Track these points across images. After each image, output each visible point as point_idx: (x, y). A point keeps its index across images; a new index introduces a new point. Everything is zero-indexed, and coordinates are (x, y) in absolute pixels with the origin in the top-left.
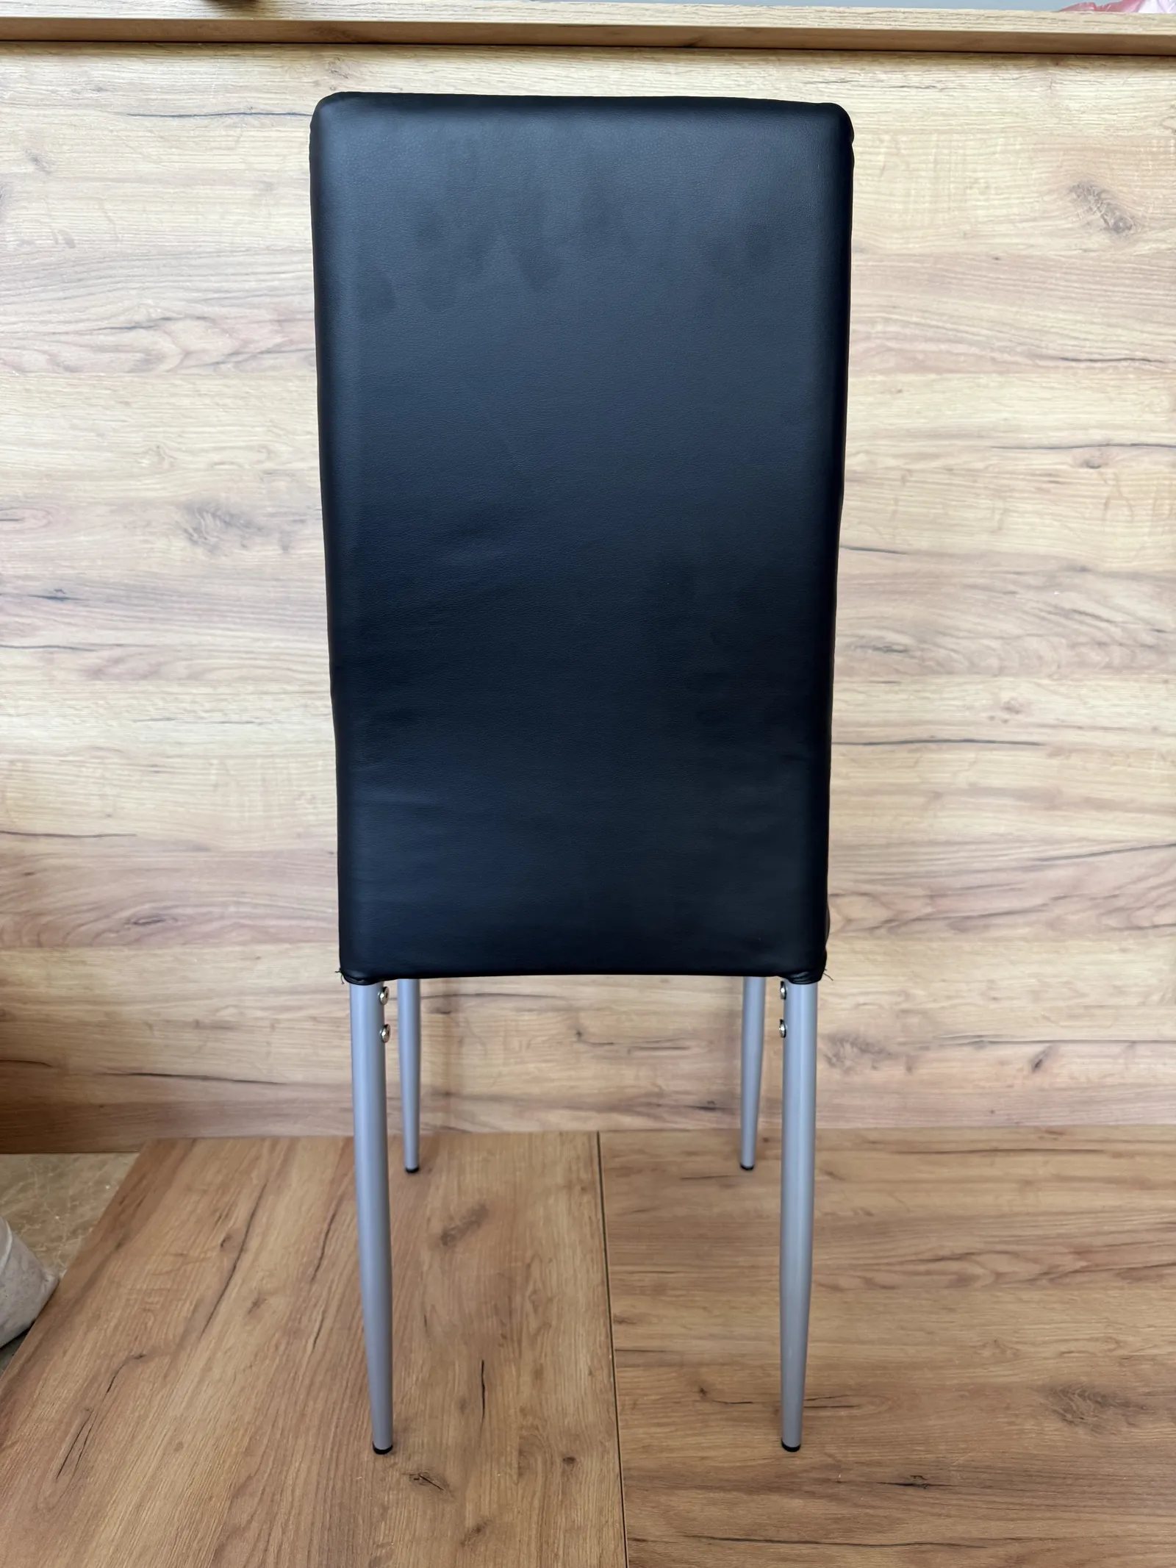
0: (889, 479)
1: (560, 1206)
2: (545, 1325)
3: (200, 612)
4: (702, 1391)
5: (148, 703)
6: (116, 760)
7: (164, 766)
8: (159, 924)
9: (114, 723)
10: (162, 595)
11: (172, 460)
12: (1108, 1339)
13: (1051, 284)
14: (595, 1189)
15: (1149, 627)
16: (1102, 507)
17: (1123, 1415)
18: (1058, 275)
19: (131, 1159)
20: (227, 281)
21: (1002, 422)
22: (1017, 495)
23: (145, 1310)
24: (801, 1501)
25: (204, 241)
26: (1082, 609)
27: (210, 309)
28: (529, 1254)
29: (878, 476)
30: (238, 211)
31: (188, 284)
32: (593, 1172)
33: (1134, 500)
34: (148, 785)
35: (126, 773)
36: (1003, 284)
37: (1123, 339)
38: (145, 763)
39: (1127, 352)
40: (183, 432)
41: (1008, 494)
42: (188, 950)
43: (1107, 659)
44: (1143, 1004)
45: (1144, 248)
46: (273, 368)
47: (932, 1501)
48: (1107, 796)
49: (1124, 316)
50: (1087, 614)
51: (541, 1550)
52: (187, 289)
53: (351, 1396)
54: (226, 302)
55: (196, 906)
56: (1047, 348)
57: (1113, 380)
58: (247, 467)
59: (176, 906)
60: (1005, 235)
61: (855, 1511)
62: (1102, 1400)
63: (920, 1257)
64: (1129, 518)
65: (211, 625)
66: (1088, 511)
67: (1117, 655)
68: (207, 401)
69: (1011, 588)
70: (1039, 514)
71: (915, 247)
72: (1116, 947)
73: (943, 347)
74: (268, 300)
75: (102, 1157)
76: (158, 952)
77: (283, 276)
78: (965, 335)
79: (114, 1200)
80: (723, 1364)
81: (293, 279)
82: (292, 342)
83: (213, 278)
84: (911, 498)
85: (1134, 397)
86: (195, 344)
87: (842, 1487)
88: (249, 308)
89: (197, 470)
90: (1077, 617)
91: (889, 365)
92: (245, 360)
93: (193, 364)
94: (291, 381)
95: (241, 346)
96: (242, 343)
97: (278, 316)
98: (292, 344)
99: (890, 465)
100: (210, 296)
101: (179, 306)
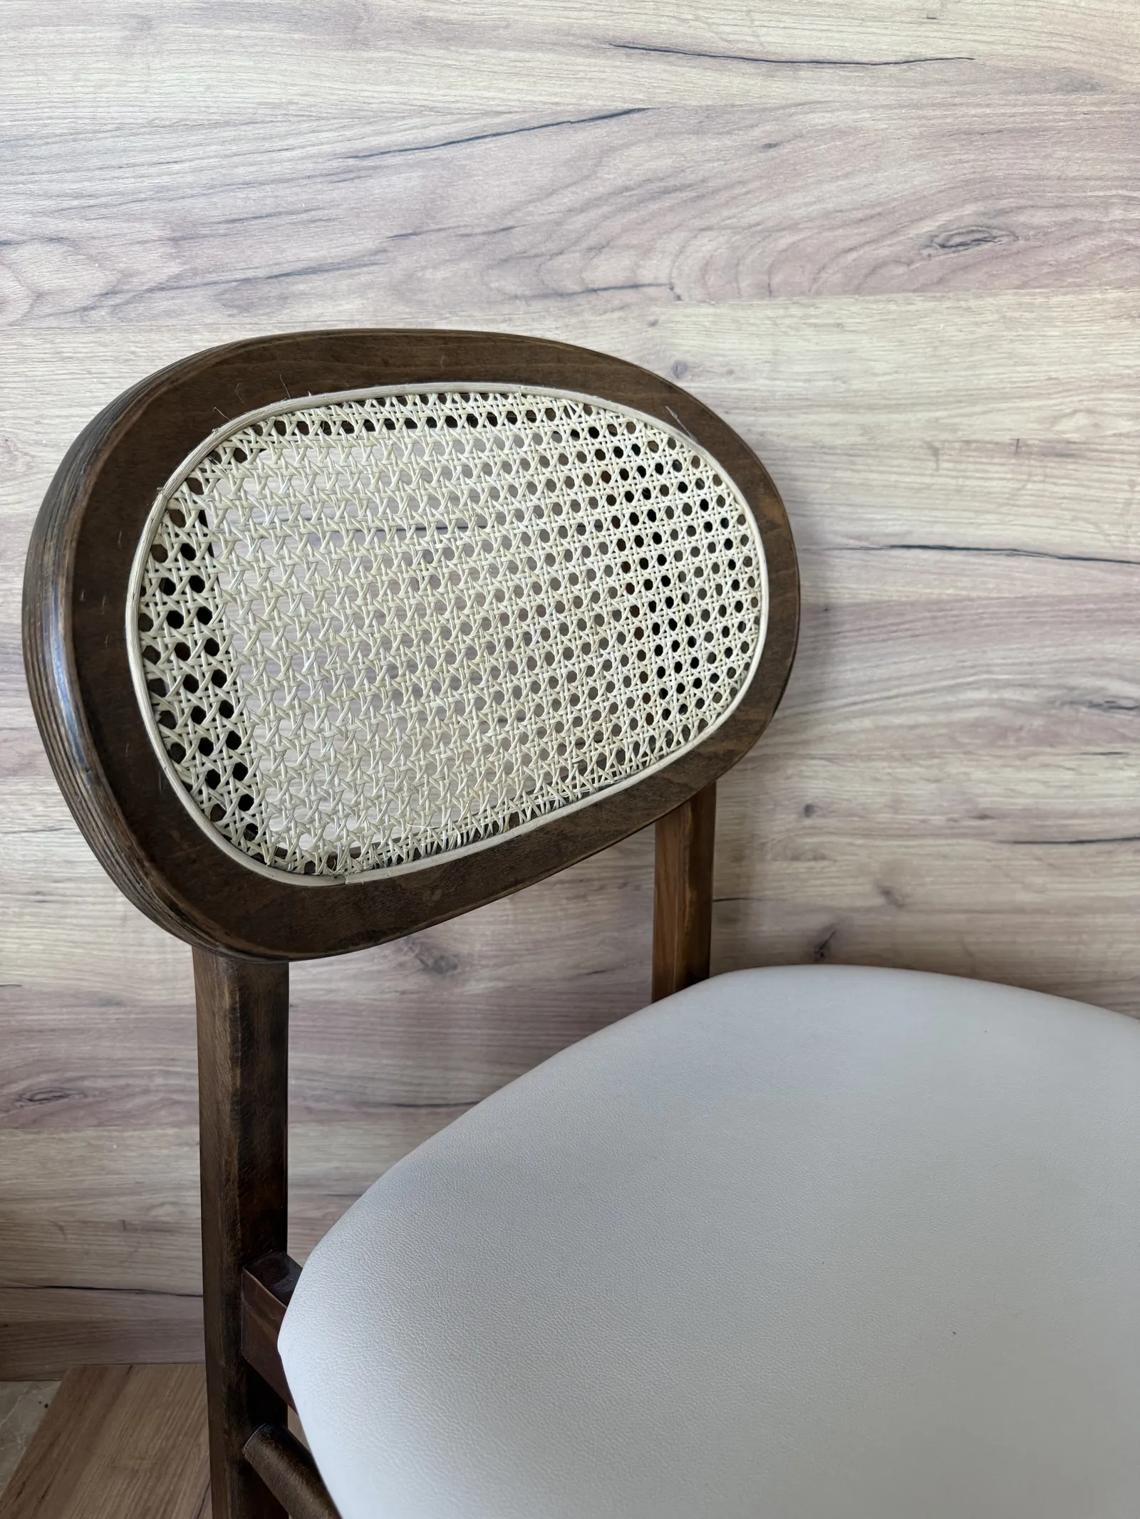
0: (1123, 452)
5: (20, 808)
7: (51, 894)
8: (65, 1100)
11: (29, 459)
19: (47, 1394)
20: (89, 180)
27: (67, 225)
29: (1105, 447)
30: (100, 65)
31: (31, 186)
34: (33, 919)
35: (2, 903)
38: (29, 890)
40: (41, 416)
42: (106, 1133)
46: (168, 313)
52: (31, 194)
54: (88, 213)
55: (112, 1077)
59: (83, 1078)
68: (72, 367)
74: (155, 206)
75: (11, 1388)
76: (63, 1135)
77: (176, 167)
81: (194, 171)
82: (195, 272)
83: (69, 176)
86: (48, 279)
88: (128, 221)
91: (1129, 274)
92: (127, 303)
93: (49, 311)
94: (197, 332)
95: (119, 281)
96: (119, 276)
97: (174, 231)
98: (195, 274)
99: (1124, 431)
100: (66, 204)
101: (20, 221)
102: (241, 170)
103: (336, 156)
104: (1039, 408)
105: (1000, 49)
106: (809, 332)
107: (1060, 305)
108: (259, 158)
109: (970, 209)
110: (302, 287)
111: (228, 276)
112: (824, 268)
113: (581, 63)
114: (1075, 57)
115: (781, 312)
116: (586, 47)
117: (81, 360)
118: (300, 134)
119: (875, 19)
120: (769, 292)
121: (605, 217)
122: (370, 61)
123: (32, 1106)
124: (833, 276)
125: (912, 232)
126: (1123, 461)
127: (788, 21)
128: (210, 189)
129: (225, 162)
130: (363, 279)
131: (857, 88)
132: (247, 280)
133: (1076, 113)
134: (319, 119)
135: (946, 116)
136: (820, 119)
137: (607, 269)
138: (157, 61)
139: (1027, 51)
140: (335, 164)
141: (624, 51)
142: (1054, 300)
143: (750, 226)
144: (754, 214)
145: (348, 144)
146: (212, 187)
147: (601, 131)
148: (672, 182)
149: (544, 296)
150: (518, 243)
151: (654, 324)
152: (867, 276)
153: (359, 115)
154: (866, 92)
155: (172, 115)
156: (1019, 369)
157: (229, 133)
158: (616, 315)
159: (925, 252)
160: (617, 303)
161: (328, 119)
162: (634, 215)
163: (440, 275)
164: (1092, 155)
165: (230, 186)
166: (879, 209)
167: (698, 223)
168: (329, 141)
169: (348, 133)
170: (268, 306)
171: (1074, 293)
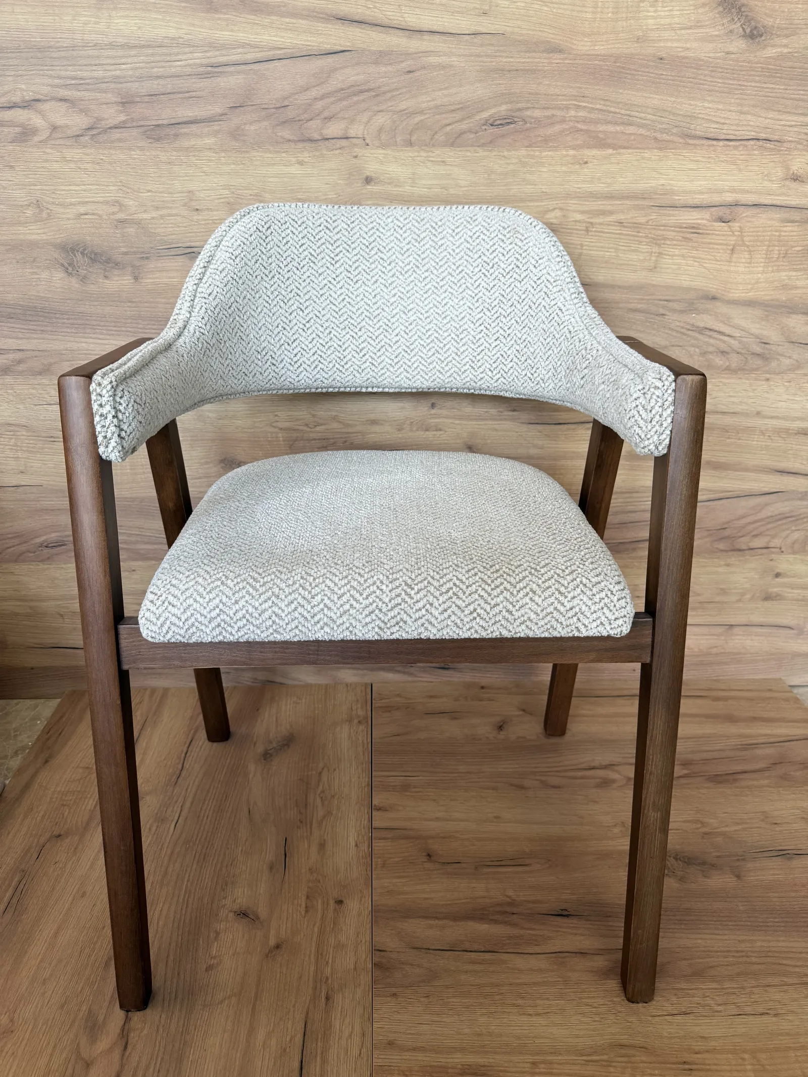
0: (577, 230)
1: (344, 734)
2: (329, 813)
3: (77, 326)
4: (429, 855)
6: (24, 433)
8: (63, 547)
9: (21, 406)
10: (49, 313)
11: (49, 211)
12: (696, 821)
13: (700, 79)
14: (367, 722)
15: (758, 340)
16: (729, 252)
17: (701, 870)
18: (706, 72)
19: (54, 703)
20: (80, 70)
21: (661, 187)
22: (668, 242)
23: (63, 805)
24: (486, 926)
25: (61, 38)
26: (711, 328)
27: (69, 93)
28: (321, 765)
29: (569, 226)
30: (86, 13)
31: (51, 72)
32: (366, 710)
33: (753, 246)
34: (48, 451)
35: (31, 442)
36: (664, 79)
37: (752, 123)
38: (45, 435)
39: (753, 133)
40: (55, 190)
41: (663, 242)
43: (727, 364)
44: (739, 601)
45: (771, 52)
46: (120, 140)
47: (571, 925)
48: (723, 460)
49: (754, 106)
50: (716, 331)
51: (318, 960)
52: (51, 77)
53: (198, 862)
54: (81, 87)
56: (695, 130)
57: (742, 155)
58: (105, 217)
60: (667, 40)
61: (522, 932)
62: (688, 860)
63: (579, 767)
64: (749, 261)
65: (86, 335)
66: (719, 255)
67: (735, 361)
68: (72, 165)
69: (662, 311)
70: (683, 256)
71: (601, 49)
72: (723, 563)
73: (618, 128)
74: (113, 86)
75: (33, 702)
76: (63, 566)
77: (124, 66)
78: (635, 119)
79: (43, 731)
80: (444, 838)
81: (132, 69)
82: (132, 120)
83: (70, 68)
84: (592, 244)
85: (757, 168)
86: (60, 120)
87: (515, 916)
88: (99, 92)
89: (69, 219)
90: (707, 333)
91: (579, 142)
92: (99, 134)
93: (60, 136)
94: (134, 150)
95: (95, 123)
96: (95, 120)
97: (122, 99)
98: (133, 121)
99: (578, 219)
100: (69, 82)
101: (46, 90)
102: (155, 70)
103: (202, 65)
104: (537, 206)
105: (516, 30)
106: (429, 164)
107: (546, 156)
108: (164, 64)
109: (504, 107)
110: (185, 130)
111: (149, 123)
112: (436, 133)
113: (320, 26)
114: (552, 36)
115: (416, 154)
116: (322, 18)
117: (76, 162)
118: (186, 53)
119: (458, 12)
120: (410, 144)
121: (332, 103)
122: (219, 19)
123: (46, 551)
124: (440, 137)
125: (478, 117)
126: (577, 234)
127: (418, 11)
128: (140, 79)
129: (148, 66)
130: (216, 128)
131: (451, 46)
132: (158, 126)
133: (552, 63)
134: (194, 46)
135: (492, 62)
136: (434, 60)
137: (333, 129)
138: (114, 12)
139: (529, 32)
140: (202, 69)
141: (340, 21)
142: (544, 154)
143: (401, 111)
144: (403, 105)
145: (208, 60)
146: (141, 78)
147: (330, 60)
148: (364, 87)
149: (303, 141)
150: (290, 113)
151: (356, 157)
152: (456, 138)
153: (213, 46)
154: (455, 48)
155: (121, 40)
156: (528, 187)
157: (150, 51)
158: (337, 152)
159: (484, 127)
160: (338, 146)
161: (197, 46)
162: (346, 103)
163: (252, 128)
164: (559, 84)
165: (151, 77)
166: (461, 106)
167: (376, 108)
168: (198, 58)
169: (208, 54)
170: (168, 139)
171: (552, 150)
